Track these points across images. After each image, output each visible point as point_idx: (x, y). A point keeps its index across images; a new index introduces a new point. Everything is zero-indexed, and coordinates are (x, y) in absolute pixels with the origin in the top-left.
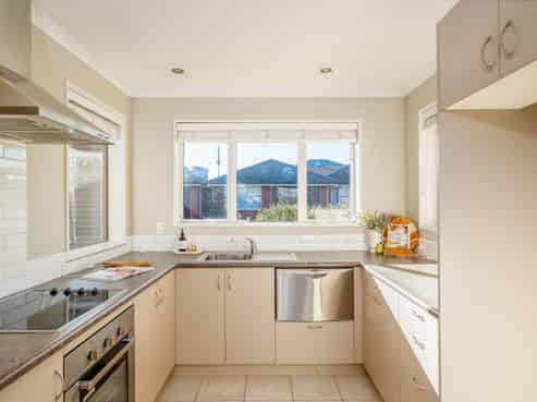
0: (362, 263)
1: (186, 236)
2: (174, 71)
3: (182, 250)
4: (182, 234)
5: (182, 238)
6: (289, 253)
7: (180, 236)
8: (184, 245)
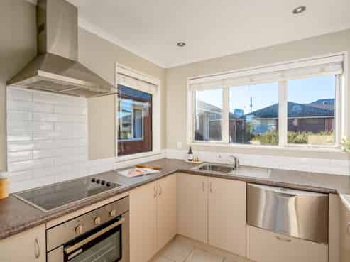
0: (339, 192)
1: (192, 151)
2: (179, 44)
3: (190, 160)
4: (190, 150)
5: (190, 152)
6: (266, 169)
7: (188, 151)
8: (191, 157)
